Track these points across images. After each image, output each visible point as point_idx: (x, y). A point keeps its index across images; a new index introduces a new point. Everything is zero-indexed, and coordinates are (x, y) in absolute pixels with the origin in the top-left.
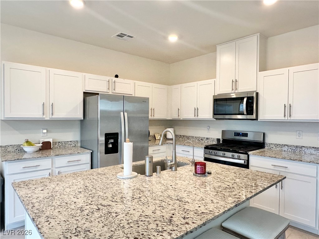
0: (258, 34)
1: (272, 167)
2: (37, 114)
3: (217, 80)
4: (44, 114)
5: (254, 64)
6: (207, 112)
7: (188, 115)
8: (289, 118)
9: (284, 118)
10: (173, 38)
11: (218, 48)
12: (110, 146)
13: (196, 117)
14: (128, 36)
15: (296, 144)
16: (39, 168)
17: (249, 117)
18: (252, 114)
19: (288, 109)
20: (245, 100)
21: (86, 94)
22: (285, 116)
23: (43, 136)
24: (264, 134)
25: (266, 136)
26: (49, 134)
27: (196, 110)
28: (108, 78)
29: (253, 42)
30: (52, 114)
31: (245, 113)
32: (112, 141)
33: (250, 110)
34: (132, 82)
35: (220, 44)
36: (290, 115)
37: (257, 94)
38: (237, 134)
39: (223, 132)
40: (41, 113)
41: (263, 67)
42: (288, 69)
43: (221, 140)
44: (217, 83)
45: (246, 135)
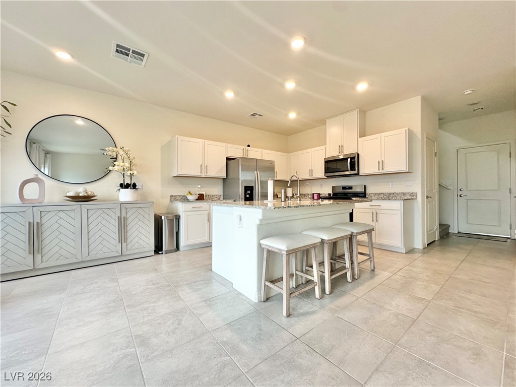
0: (358, 110)
1: (370, 207)
2: (196, 173)
3: (327, 146)
4: (201, 172)
5: (355, 133)
6: (320, 172)
7: (305, 176)
8: (382, 171)
9: (378, 171)
10: (292, 115)
11: (328, 121)
12: (248, 196)
13: (311, 177)
14: (259, 115)
15: (389, 192)
16: (201, 209)
17: (353, 172)
18: (355, 170)
19: (381, 164)
20: (349, 160)
21: (228, 159)
22: (379, 169)
23: (198, 190)
24: (365, 186)
25: (367, 188)
26: (202, 189)
27: (311, 171)
28: (243, 147)
29: (354, 116)
30: (207, 173)
31: (349, 170)
32: (249, 192)
33: (353, 168)
34: (260, 150)
35: (329, 118)
36: (383, 169)
37: (358, 155)
38: (344, 188)
39: (333, 187)
40: (199, 171)
41: (363, 134)
42: (380, 134)
43: (332, 194)
44: (327, 149)
45: (351, 188)
